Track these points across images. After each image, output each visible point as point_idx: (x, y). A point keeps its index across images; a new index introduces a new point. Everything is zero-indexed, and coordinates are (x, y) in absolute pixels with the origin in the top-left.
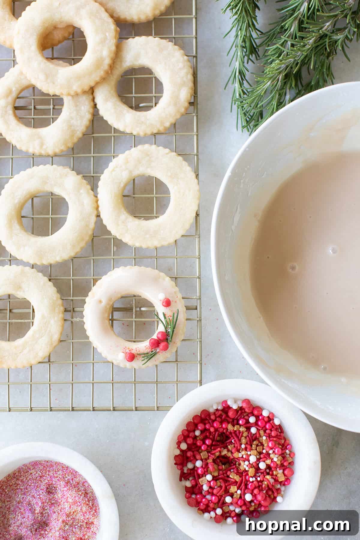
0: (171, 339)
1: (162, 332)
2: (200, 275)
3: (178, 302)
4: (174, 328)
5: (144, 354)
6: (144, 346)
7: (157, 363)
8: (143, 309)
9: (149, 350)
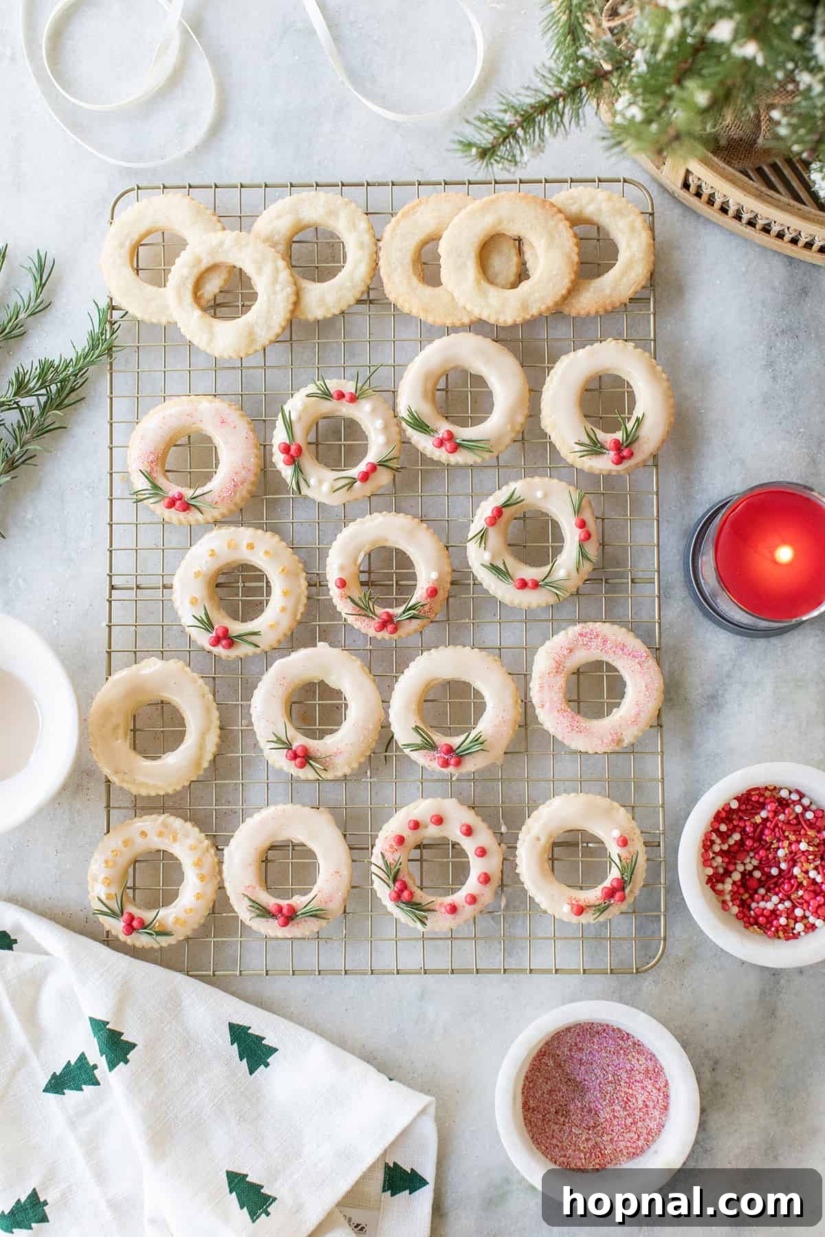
0: (629, 887)
1: (618, 879)
2: (663, 804)
3: (636, 840)
4: (632, 874)
5: (595, 906)
6: (593, 895)
7: (611, 917)
9: (601, 901)
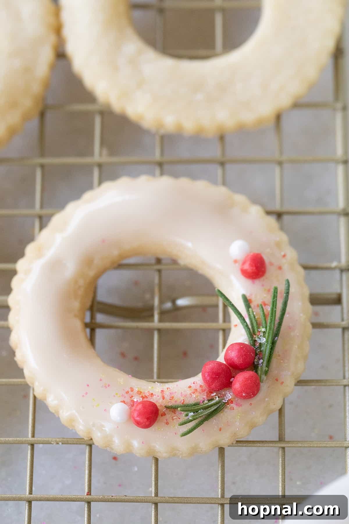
0: (268, 365)
1: (242, 346)
4: (275, 336)
5: (188, 406)
7: (224, 439)
8: (181, 302)
9: (201, 397)
